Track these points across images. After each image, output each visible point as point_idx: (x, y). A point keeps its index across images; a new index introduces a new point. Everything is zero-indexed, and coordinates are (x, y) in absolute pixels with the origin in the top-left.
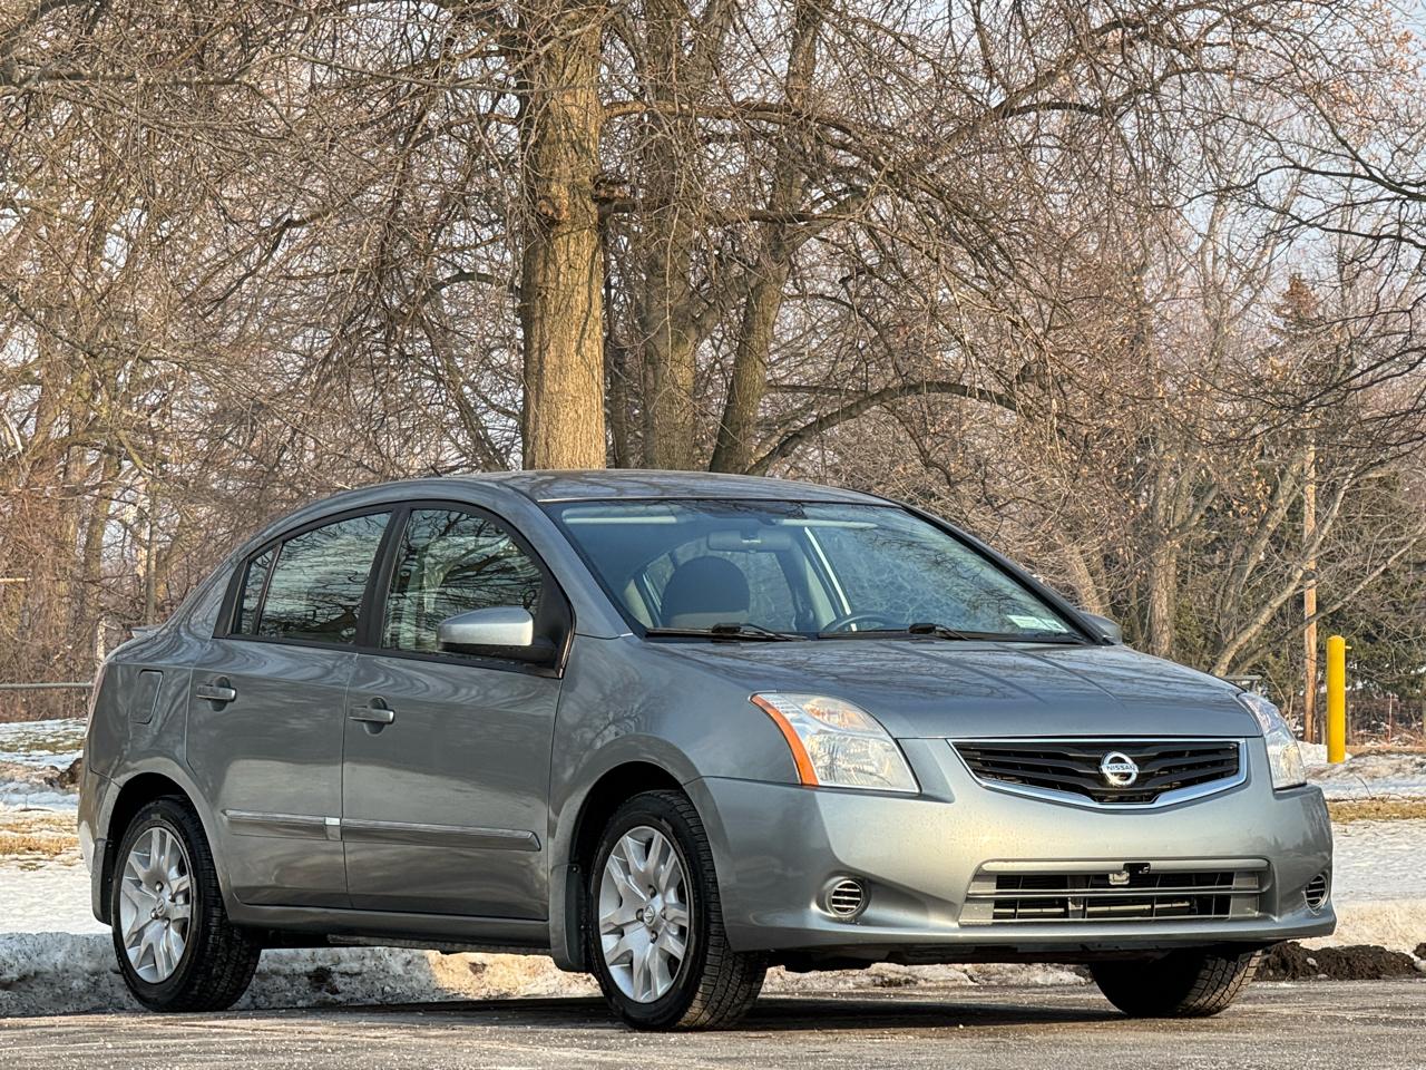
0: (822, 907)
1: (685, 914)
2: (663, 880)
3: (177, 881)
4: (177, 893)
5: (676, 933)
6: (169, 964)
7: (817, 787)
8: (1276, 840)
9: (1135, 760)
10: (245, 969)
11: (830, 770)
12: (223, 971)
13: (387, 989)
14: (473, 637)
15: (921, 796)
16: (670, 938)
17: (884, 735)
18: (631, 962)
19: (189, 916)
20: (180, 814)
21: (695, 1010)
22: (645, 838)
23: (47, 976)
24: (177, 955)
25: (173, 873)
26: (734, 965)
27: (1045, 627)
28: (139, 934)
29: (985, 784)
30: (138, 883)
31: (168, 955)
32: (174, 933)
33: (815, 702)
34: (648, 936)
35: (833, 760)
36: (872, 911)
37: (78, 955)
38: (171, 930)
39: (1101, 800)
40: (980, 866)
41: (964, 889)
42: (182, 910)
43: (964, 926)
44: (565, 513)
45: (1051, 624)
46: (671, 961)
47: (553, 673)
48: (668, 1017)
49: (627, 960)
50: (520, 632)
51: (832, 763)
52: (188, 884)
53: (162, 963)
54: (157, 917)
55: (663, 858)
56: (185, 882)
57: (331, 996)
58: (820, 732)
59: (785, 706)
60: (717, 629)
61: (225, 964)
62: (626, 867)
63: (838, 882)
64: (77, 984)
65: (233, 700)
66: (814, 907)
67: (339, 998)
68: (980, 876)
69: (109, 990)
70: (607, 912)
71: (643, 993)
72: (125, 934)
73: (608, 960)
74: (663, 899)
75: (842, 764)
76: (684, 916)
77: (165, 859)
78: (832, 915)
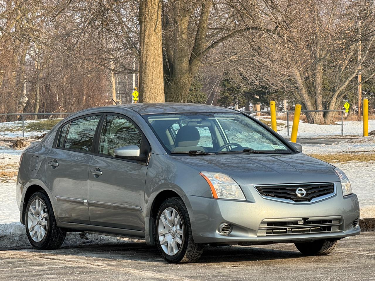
0: (219, 231)
1: (182, 232)
2: (176, 222)
3: (43, 215)
4: (43, 218)
5: (179, 237)
6: (41, 237)
7: (218, 199)
8: (344, 210)
9: (305, 190)
10: (62, 239)
11: (221, 193)
12: (56, 239)
13: (101, 237)
14: (123, 154)
15: (246, 201)
16: (178, 238)
17: (236, 184)
18: (167, 244)
19: (46, 224)
20: (44, 196)
21: (185, 258)
22: (171, 210)
23: (8, 236)
24: (43, 235)
25: (42, 212)
26: (195, 246)
27: (281, 148)
28: (33, 228)
29: (264, 197)
30: (32, 214)
31: (41, 234)
32: (42, 229)
33: (217, 175)
34: (172, 237)
35: (222, 191)
36: (233, 233)
37: (17, 230)
38: (42, 228)
39: (296, 201)
40: (263, 220)
41: (258, 226)
42: (44, 223)
43: (258, 237)
44: (148, 118)
45: (283, 147)
46: (178, 245)
47: (145, 164)
48: (177, 260)
49: (166, 244)
50: (136, 152)
51: (222, 192)
52: (46, 216)
53: (39, 237)
54: (38, 224)
55: (176, 216)
56: (45, 215)
57: (86, 240)
58: (218, 183)
59: (210, 176)
60: (190, 152)
61: (57, 237)
62: (166, 218)
63: (224, 225)
64: (16, 238)
65: (58, 166)
66: (217, 232)
67: (88, 241)
68: (263, 223)
69: (25, 240)
70: (161, 230)
71: (170, 253)
72: (29, 228)
73: (161, 243)
74: (176, 227)
75: (225, 192)
76: (181, 233)
77: (40, 208)
78: (222, 234)
